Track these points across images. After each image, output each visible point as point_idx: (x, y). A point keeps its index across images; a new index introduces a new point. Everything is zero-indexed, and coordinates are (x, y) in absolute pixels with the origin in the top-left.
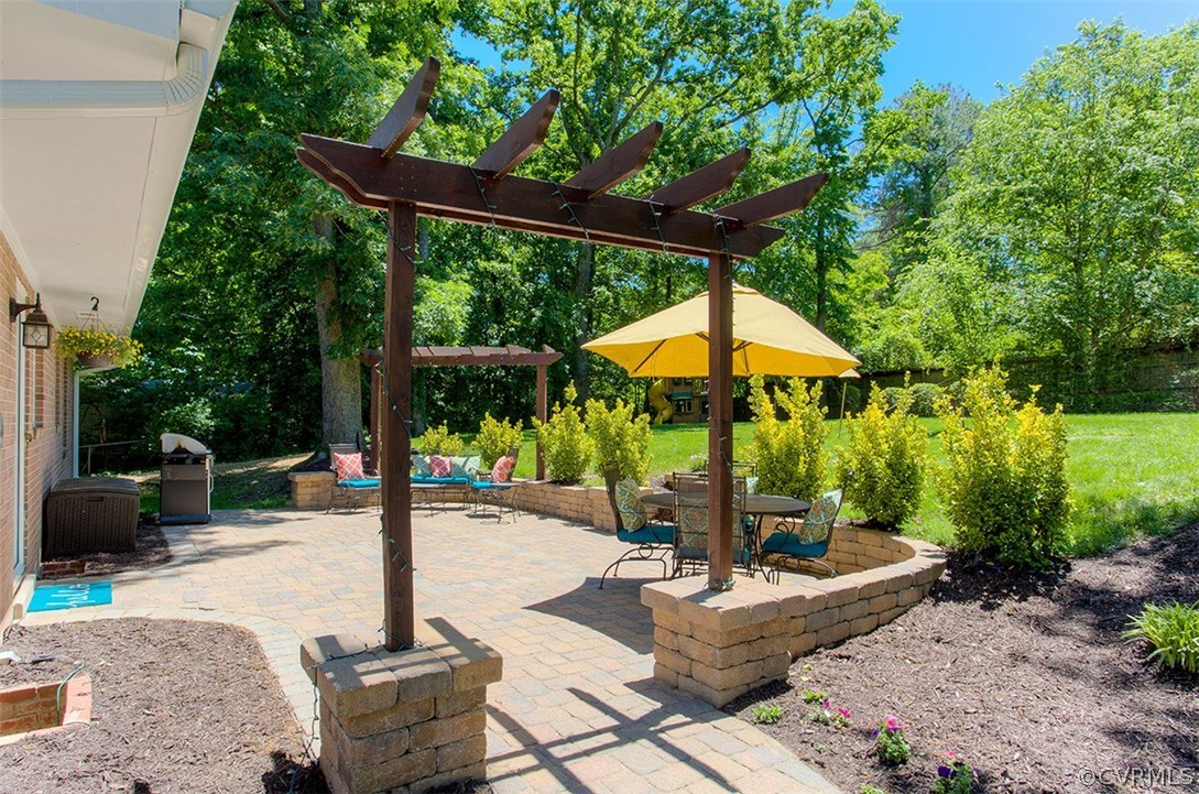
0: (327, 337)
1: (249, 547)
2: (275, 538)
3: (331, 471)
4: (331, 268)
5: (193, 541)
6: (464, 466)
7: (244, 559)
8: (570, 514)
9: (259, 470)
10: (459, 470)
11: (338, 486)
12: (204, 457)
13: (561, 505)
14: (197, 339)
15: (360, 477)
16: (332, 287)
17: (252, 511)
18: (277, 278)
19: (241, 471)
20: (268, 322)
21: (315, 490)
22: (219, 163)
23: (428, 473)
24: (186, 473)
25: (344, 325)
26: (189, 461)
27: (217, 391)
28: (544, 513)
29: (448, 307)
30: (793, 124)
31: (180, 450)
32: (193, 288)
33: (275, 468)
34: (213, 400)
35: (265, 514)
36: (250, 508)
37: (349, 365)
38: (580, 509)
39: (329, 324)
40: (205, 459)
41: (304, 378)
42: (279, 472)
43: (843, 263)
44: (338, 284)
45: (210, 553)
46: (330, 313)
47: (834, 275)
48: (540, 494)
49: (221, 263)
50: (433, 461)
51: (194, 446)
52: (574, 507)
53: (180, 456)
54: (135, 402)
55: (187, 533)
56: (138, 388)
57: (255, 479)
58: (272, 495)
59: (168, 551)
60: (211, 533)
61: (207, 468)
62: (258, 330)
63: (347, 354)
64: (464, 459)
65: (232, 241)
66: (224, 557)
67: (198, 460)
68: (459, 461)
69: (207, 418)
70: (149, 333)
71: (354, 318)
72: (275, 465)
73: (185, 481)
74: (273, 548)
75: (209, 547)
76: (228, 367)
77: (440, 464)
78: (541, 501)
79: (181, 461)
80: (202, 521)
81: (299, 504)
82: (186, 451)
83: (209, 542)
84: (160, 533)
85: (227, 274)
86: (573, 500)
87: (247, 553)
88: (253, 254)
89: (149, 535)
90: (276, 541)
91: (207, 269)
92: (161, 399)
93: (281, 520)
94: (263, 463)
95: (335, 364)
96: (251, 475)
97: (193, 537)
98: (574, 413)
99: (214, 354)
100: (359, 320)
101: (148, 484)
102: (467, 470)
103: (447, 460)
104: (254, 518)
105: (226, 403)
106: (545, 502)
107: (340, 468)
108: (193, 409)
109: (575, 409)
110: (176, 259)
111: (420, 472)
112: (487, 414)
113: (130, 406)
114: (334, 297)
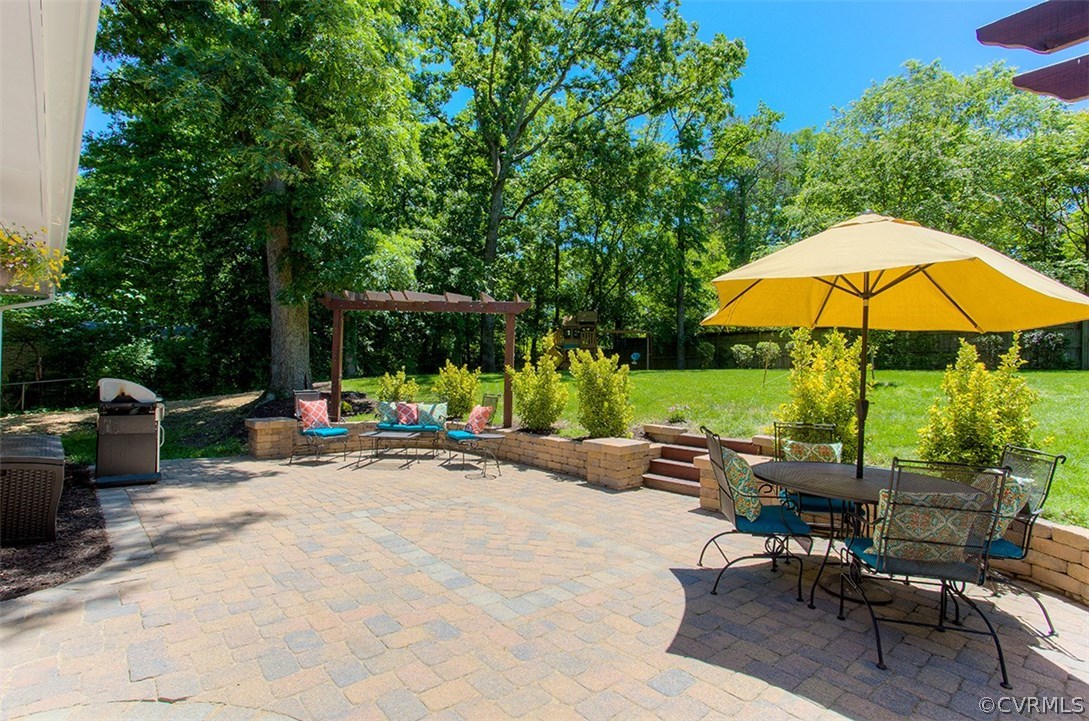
0: (278, 281)
1: (216, 525)
2: (248, 507)
3: (296, 418)
4: (283, 214)
5: (139, 516)
6: (432, 412)
7: (214, 550)
8: (551, 465)
9: (203, 409)
10: (428, 418)
11: (304, 434)
12: (153, 406)
13: (540, 455)
14: (140, 284)
15: (325, 426)
16: (285, 235)
17: (205, 461)
18: (220, 230)
19: (185, 410)
20: (211, 271)
21: (275, 438)
22: (175, 76)
23: (394, 419)
24: (130, 425)
25: (295, 273)
26: (134, 411)
27: (159, 333)
28: (523, 464)
29: (402, 258)
30: (656, 133)
31: (123, 398)
32: (136, 237)
33: (220, 407)
34: (155, 341)
35: (222, 466)
36: (203, 456)
37: (298, 310)
38: (564, 460)
39: (280, 270)
40: (154, 409)
41: (246, 322)
42: (225, 413)
43: (700, 246)
44: (291, 231)
45: (165, 539)
46: (281, 258)
47: (691, 254)
48: (514, 443)
49: (164, 217)
50: (399, 408)
51: (140, 393)
52: (557, 459)
53: (124, 405)
54: (74, 341)
55: (132, 500)
56: (77, 328)
57: (201, 419)
58: (223, 439)
59: (104, 538)
60: (162, 500)
61: (158, 418)
62: (200, 278)
63: (298, 300)
64: (431, 406)
65: (176, 197)
66: (188, 546)
67: (146, 409)
68: (426, 408)
69: (149, 358)
70: (91, 277)
71: (306, 265)
72: (219, 404)
73: (129, 434)
74: (247, 527)
75: (163, 527)
76: (171, 311)
77: (407, 411)
78: (514, 450)
79: (125, 412)
80: (150, 480)
81: (258, 452)
82: (131, 400)
83: (161, 516)
84: (95, 502)
85: (170, 227)
86: (556, 451)
87: (216, 539)
88: (197, 208)
89: (79, 507)
90: (249, 514)
91: (151, 221)
92: (103, 339)
93: (246, 477)
94: (206, 402)
95: (285, 309)
96: (197, 415)
97: (141, 507)
98: (550, 362)
99: (157, 300)
100: (310, 268)
101: (85, 424)
102: (434, 416)
103: (413, 407)
104: (211, 471)
105: (168, 344)
106: (520, 451)
107: (305, 415)
108: (135, 350)
109: (551, 359)
110: (119, 210)
111: (386, 419)
112: (448, 361)
113: (69, 345)
114: (285, 244)
